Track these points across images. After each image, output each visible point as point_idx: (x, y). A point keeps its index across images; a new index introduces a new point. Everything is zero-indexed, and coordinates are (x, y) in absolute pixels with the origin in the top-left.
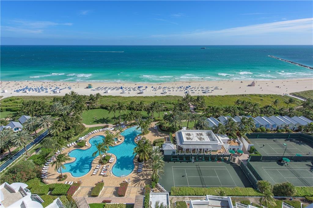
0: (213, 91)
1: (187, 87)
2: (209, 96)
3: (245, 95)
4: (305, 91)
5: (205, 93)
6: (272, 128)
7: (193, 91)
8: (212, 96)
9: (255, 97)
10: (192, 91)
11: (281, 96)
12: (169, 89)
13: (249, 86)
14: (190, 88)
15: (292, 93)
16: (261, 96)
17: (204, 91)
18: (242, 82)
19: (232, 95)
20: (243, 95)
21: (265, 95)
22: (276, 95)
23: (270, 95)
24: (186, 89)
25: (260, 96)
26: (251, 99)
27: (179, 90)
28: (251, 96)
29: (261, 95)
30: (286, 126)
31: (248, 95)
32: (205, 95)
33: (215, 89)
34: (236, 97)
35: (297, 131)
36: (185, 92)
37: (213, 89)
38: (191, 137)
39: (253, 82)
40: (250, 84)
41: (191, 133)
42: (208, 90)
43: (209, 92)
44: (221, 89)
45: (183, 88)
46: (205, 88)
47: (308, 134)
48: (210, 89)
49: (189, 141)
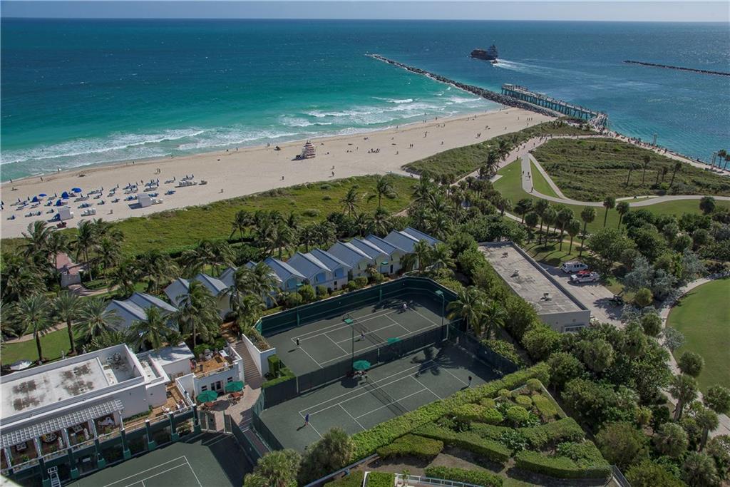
0: (171, 193)
1: (65, 196)
2: (154, 217)
3: (280, 191)
4: (437, 155)
5: (139, 206)
6: (336, 283)
7: (87, 206)
8: (164, 215)
9: (309, 194)
10: (83, 206)
13: (298, 158)
14: (78, 195)
15: (407, 166)
16: (325, 188)
17: (136, 201)
18: (278, 149)
19: (236, 199)
20: (272, 193)
21: (337, 180)
22: (368, 176)
23: (350, 179)
24: (59, 204)
25: (323, 188)
26: (296, 203)
27: (26, 211)
28: (296, 192)
29: (325, 183)
30: (369, 266)
31: (287, 189)
32: (138, 213)
33: (181, 185)
34: (250, 202)
35: (399, 273)
36: (52, 216)
37: (171, 187)
38: (35, 394)
39: (308, 145)
40: (300, 153)
41: (37, 378)
42: (153, 193)
43: (154, 203)
44: (204, 183)
45: (45, 201)
46: (141, 189)
47: (421, 275)
48: (162, 190)
49: (25, 410)
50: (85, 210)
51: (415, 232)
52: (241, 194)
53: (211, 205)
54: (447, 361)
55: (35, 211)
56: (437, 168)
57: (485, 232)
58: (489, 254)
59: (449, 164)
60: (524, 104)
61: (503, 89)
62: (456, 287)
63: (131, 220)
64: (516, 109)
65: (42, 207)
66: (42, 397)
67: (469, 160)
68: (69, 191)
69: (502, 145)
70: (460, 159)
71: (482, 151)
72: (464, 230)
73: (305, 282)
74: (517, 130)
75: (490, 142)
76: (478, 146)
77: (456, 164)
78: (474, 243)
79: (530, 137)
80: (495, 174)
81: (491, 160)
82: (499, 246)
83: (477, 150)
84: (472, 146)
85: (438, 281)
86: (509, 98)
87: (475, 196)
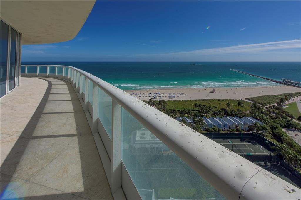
0: (178, 96)
1: (156, 94)
2: (174, 101)
3: (206, 100)
4: (258, 97)
5: (171, 98)
6: (225, 129)
7: (160, 96)
8: (176, 101)
9: (215, 102)
11: (237, 100)
12: (140, 95)
13: (211, 92)
14: (159, 94)
15: (247, 98)
16: (220, 101)
17: (170, 97)
18: (205, 89)
19: (194, 100)
20: (204, 100)
21: (223, 99)
22: (233, 99)
23: (228, 100)
24: (155, 95)
25: (219, 101)
26: (211, 103)
27: (149, 96)
28: (211, 101)
29: (219, 99)
30: (236, 126)
31: (208, 99)
32: (171, 100)
33: (181, 95)
34: (197, 101)
35: (248, 131)
36: (153, 97)
37: (178, 95)
38: (145, 136)
39: (214, 89)
40: (212, 91)
41: (145, 132)
42: (174, 96)
43: (174, 98)
44: (186, 95)
45: (152, 94)
46: (172, 94)
47: (257, 134)
48: (176, 95)
49: (142, 140)
50: (160, 97)
51: (253, 119)
52: (195, 99)
53: (188, 100)
54: (276, 170)
55: (150, 96)
56: (259, 100)
57: (284, 124)
58: (288, 133)
59: (263, 100)
60: (292, 85)
61: (282, 80)
62: (275, 142)
63: (169, 101)
64: (289, 86)
65: (151, 95)
66: (146, 137)
67: (272, 100)
68: (157, 93)
69: (286, 96)
70: (268, 99)
71: (277, 97)
72: (274, 122)
73: (214, 126)
74: (292, 93)
75: (280, 95)
76: (275, 96)
77: (267, 100)
78: (280, 127)
79: (299, 95)
80: (284, 105)
81: (282, 101)
82: (293, 131)
83: (274, 97)
84: (272, 96)
85: (266, 137)
86: (285, 83)
87: (277, 111)
